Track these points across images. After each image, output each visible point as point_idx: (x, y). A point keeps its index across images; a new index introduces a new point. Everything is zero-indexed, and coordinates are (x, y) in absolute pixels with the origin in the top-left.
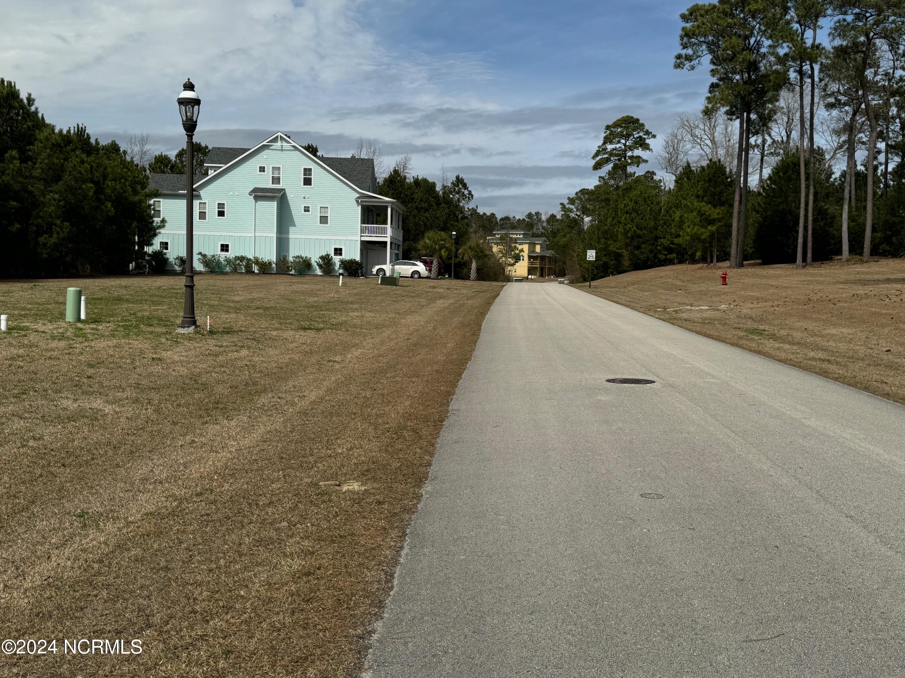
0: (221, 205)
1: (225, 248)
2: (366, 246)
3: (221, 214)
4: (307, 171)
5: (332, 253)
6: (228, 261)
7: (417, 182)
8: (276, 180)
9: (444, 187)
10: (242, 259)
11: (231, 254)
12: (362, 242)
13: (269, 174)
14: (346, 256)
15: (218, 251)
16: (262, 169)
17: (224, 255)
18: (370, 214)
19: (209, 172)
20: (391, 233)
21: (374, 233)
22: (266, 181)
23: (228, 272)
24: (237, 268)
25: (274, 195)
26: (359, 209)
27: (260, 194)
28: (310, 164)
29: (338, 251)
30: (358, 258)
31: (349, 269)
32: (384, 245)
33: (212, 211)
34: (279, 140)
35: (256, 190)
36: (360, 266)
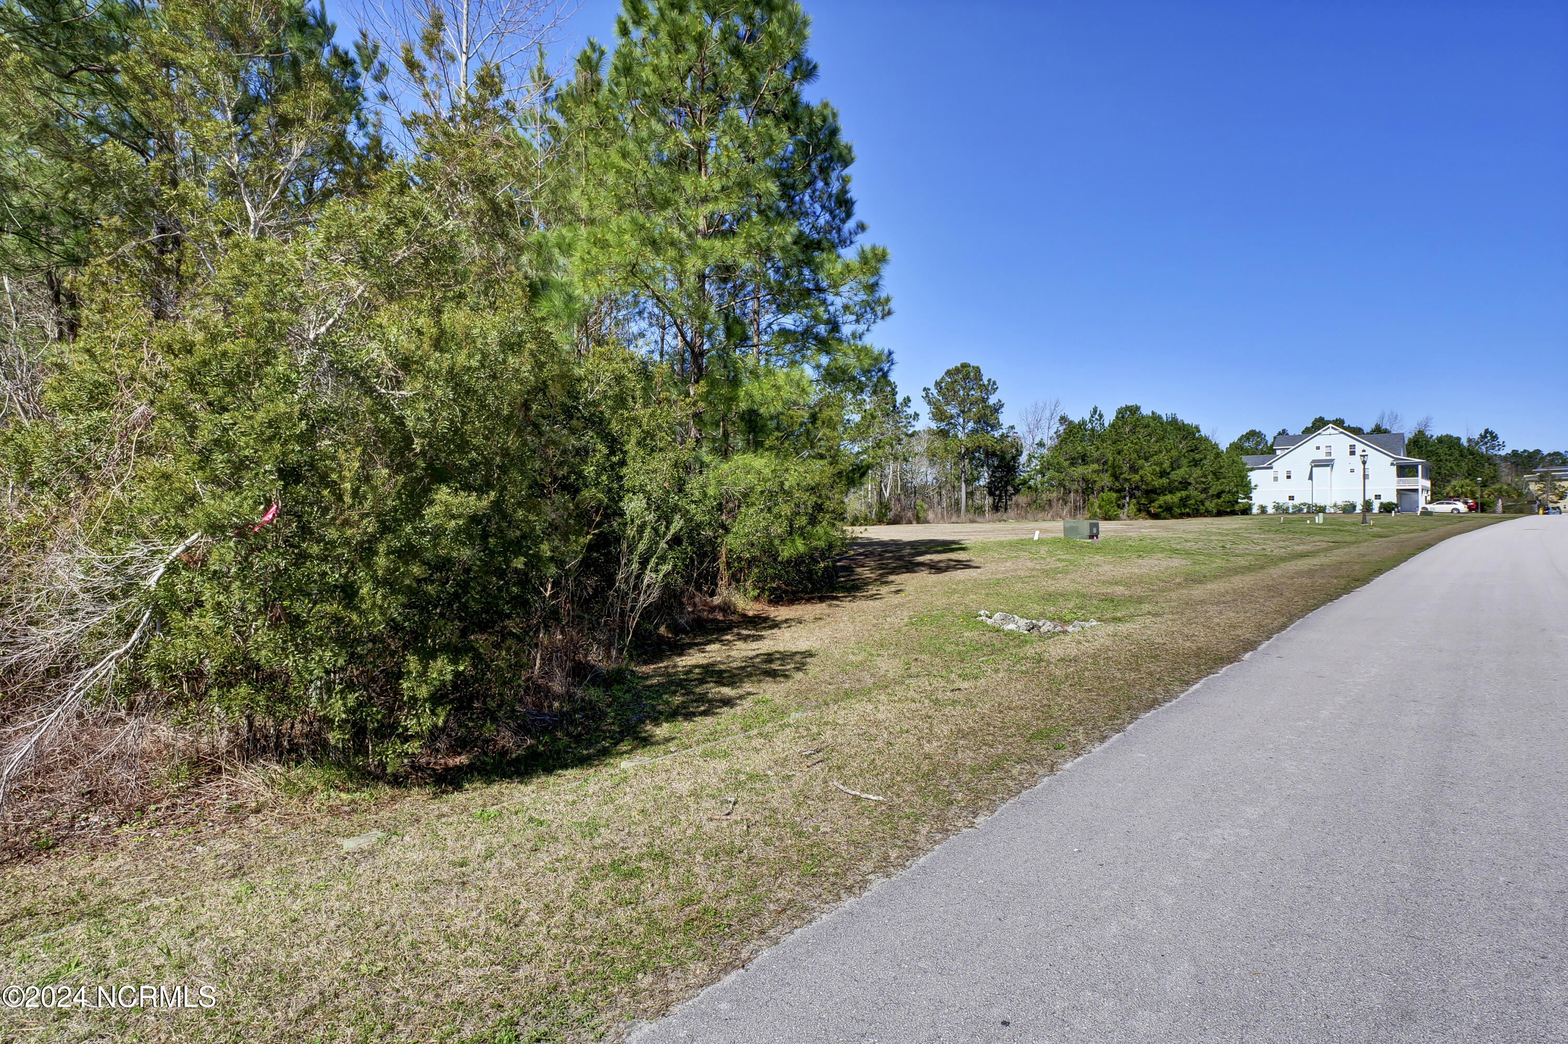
0: (1289, 472)
1: (1291, 498)
2: (1400, 492)
3: (1289, 477)
4: (1352, 447)
5: (1373, 498)
6: (1294, 506)
7: (1440, 440)
8: (1329, 454)
9: (1469, 440)
10: (1305, 504)
11: (1297, 502)
12: (1398, 491)
13: (1323, 450)
14: (1385, 500)
15: (1287, 500)
16: (1318, 448)
17: (1291, 503)
18: (1404, 471)
19: (1278, 452)
20: (1422, 483)
21: (1408, 483)
22: (1321, 455)
23: (1294, 513)
24: (1300, 510)
25: (1327, 463)
26: (1395, 468)
27: (1317, 464)
28: (1354, 442)
29: (1378, 497)
30: (1395, 501)
31: (1387, 508)
32: (1416, 491)
33: (1282, 476)
34: (1330, 430)
35: (1313, 461)
36: (1396, 505)
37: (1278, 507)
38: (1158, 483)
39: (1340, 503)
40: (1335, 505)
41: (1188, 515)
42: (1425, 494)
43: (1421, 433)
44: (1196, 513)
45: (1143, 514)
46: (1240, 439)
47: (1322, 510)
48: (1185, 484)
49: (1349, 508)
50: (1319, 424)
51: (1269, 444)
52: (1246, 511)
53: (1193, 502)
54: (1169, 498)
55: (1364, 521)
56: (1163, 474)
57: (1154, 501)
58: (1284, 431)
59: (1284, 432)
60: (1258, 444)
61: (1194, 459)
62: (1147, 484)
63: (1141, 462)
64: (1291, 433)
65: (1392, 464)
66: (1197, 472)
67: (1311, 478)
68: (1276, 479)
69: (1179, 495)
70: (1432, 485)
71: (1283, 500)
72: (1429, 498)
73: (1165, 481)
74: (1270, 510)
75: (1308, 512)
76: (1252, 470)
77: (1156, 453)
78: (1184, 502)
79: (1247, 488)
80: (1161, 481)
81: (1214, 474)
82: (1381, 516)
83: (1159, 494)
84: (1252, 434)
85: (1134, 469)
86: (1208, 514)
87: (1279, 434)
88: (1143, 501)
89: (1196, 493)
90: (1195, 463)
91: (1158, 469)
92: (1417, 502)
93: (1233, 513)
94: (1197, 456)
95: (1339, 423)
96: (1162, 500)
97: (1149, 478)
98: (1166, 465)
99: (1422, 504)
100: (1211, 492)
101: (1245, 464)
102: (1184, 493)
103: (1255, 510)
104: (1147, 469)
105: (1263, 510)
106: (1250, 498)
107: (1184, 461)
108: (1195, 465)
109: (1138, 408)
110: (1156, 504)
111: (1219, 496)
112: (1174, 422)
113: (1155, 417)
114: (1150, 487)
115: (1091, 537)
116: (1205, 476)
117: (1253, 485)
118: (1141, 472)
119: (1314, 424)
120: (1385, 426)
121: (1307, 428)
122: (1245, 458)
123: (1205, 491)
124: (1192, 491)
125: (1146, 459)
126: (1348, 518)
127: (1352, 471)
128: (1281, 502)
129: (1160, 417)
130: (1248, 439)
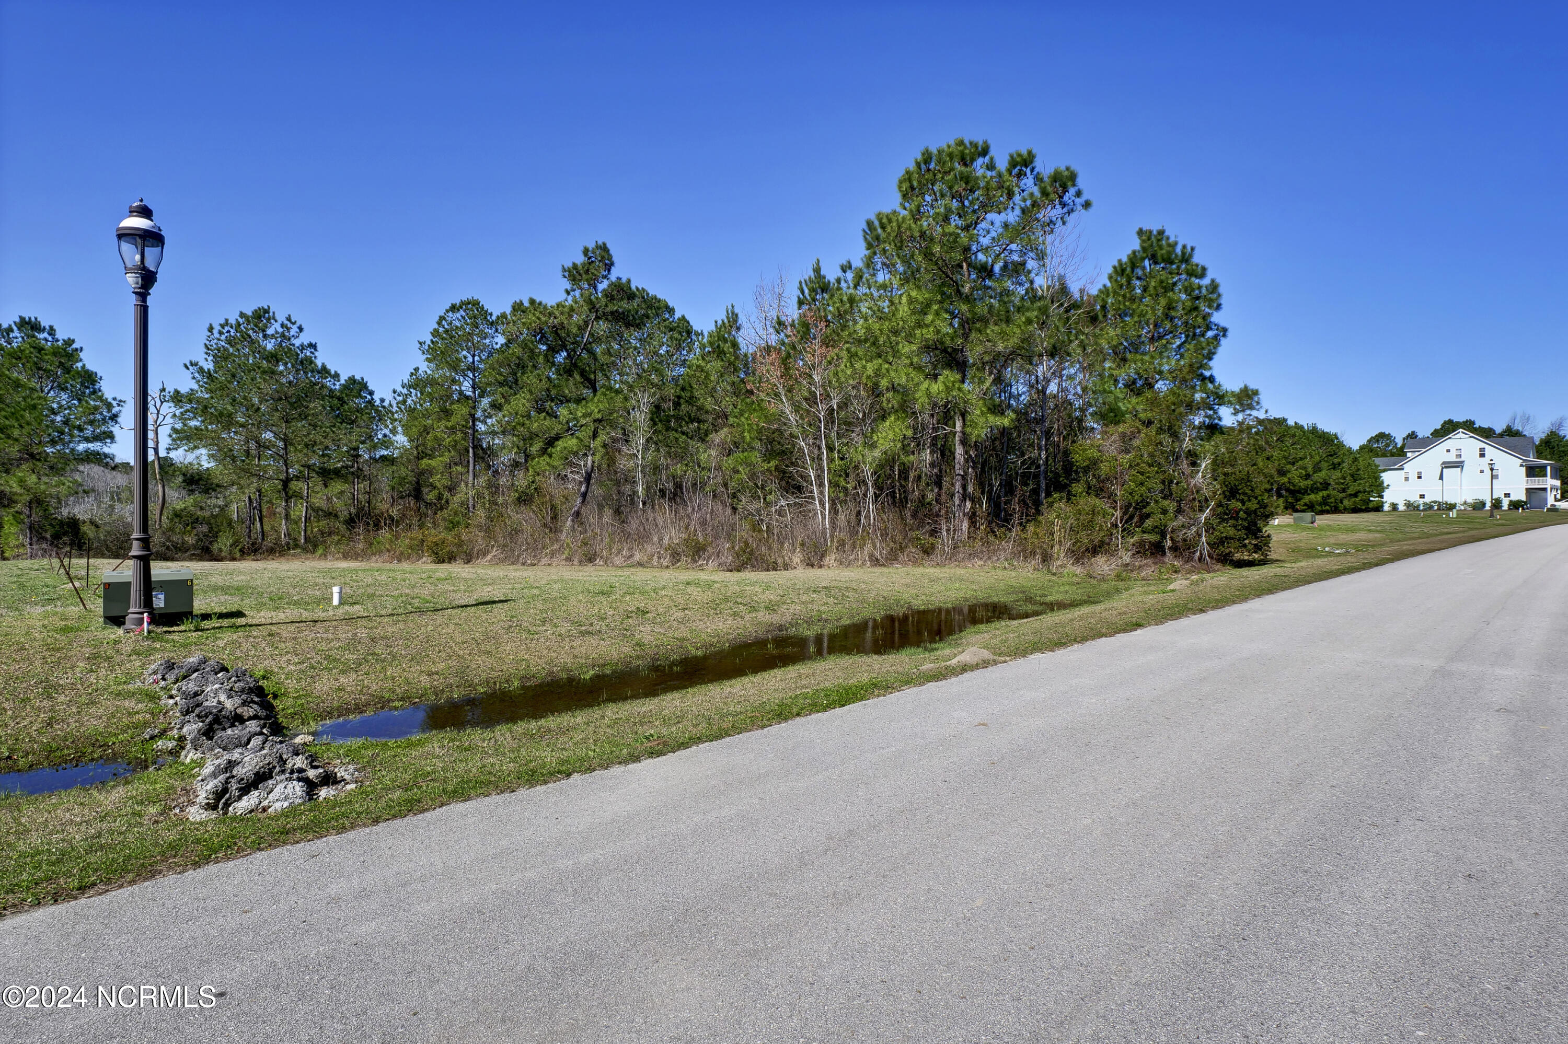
0: (1419, 473)
1: (1422, 496)
2: (1529, 491)
3: (1420, 477)
4: (1482, 450)
5: (1502, 496)
6: (1425, 504)
8: (1460, 456)
10: (1435, 502)
11: (1427, 500)
12: (1527, 489)
13: (1454, 453)
14: (1514, 497)
15: (1418, 498)
16: (1448, 451)
17: (1421, 501)
18: (1533, 471)
19: (1409, 455)
20: (1551, 482)
21: (1537, 483)
22: (1452, 457)
23: (1424, 510)
24: (1431, 507)
25: (1458, 465)
26: (1524, 469)
27: (1447, 465)
28: (1483, 445)
29: (1507, 495)
30: (1524, 498)
31: (1515, 505)
32: (1545, 489)
33: (1413, 476)
34: (1460, 434)
35: (1444, 463)
36: (1525, 503)
37: (1409, 505)
38: (1303, 484)
39: (1470, 500)
40: (1465, 503)
41: (1328, 512)
42: (1554, 493)
43: (1553, 434)
44: (1336, 510)
45: (1290, 511)
46: (1369, 441)
47: (1452, 507)
48: (1326, 485)
49: (1479, 506)
50: (1448, 429)
51: (1399, 446)
52: (1378, 508)
53: (1332, 500)
54: (1312, 496)
55: (1492, 515)
56: (1308, 476)
57: (1300, 500)
58: (1413, 432)
59: (1412, 436)
60: (1388, 445)
61: (1333, 463)
62: (1294, 486)
63: (1289, 466)
64: (1420, 436)
65: (1521, 465)
66: (1337, 474)
67: (1441, 478)
68: (1407, 479)
69: (1321, 494)
70: (1563, 483)
71: (1414, 498)
72: (1559, 496)
73: (1309, 482)
74: (1401, 507)
75: (1439, 509)
76: (1384, 471)
77: (1301, 459)
78: (1325, 501)
79: (1380, 488)
80: (1306, 482)
81: (1352, 476)
82: (1510, 512)
83: (1303, 494)
84: (1382, 436)
85: (1282, 473)
86: (1346, 510)
87: (1409, 436)
88: (1290, 500)
89: (1335, 492)
90: (1335, 467)
91: (1304, 473)
92: (1546, 499)
93: (1367, 510)
94: (1336, 461)
95: (1469, 426)
96: (1307, 499)
97: (1297, 480)
98: (1310, 470)
99: (1551, 501)
100: (1349, 492)
101: (1377, 466)
102: (1325, 493)
103: (1386, 507)
104: (1294, 474)
105: (1394, 507)
106: (1382, 497)
107: (1324, 465)
108: (1334, 468)
109: (1285, 420)
110: (1302, 502)
111: (1355, 495)
112: (1314, 430)
113: (1298, 426)
114: (1297, 488)
115: (1312, 523)
116: (1344, 478)
117: (1385, 485)
118: (1289, 475)
119: (1443, 426)
120: (1518, 426)
121: (1436, 431)
122: (1378, 461)
123: (1344, 490)
124: (1330, 491)
125: (1293, 464)
126: (1478, 514)
127: (1482, 471)
128: (1412, 500)
129: (1302, 427)
130: (1378, 441)
